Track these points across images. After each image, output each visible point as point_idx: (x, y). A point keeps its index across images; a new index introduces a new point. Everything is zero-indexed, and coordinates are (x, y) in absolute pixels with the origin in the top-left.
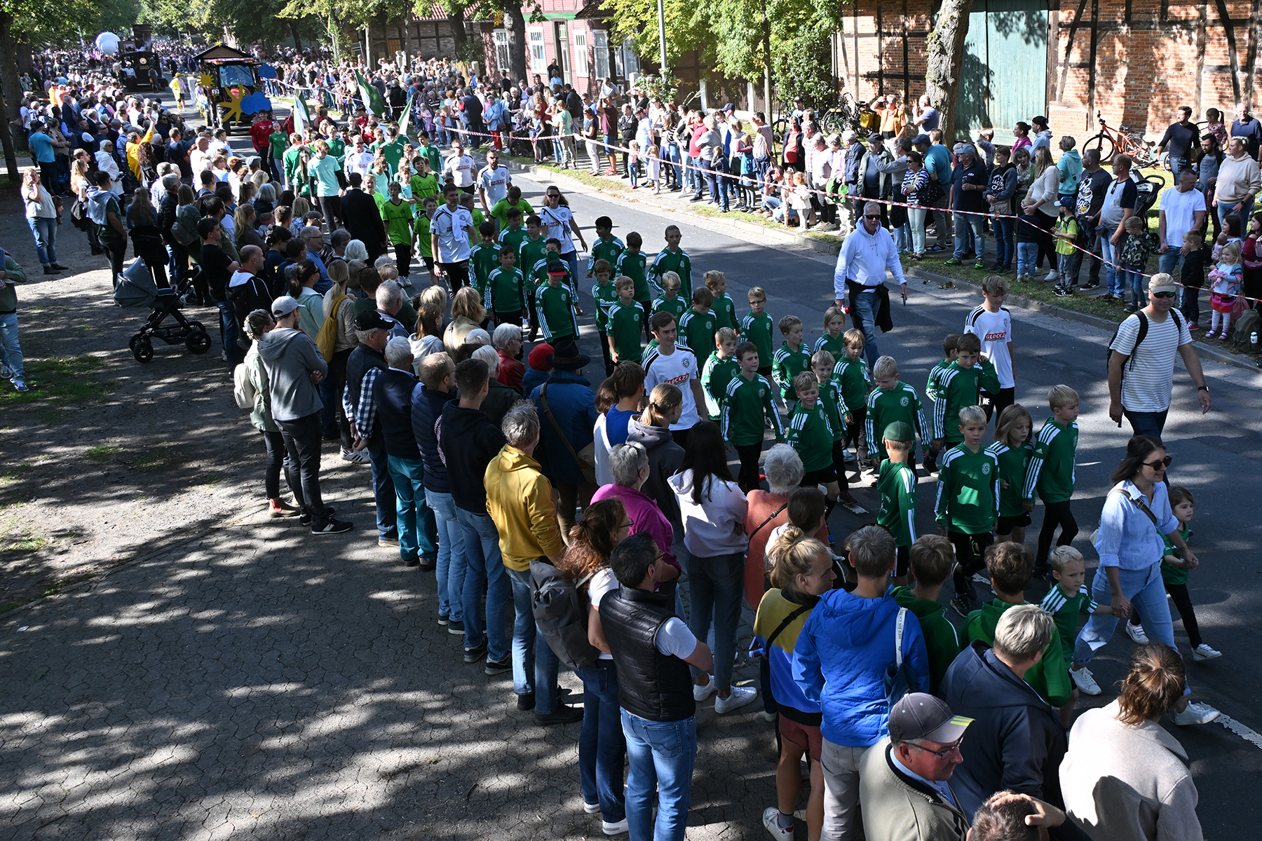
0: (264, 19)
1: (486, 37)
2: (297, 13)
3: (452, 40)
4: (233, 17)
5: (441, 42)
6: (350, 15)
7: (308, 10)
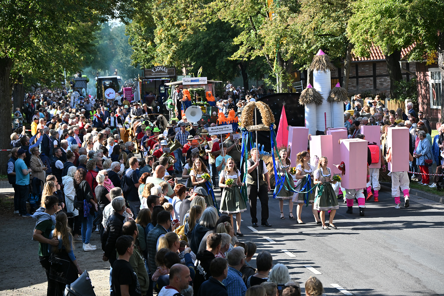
0: (218, 61)
1: (420, 76)
2: (247, 56)
3: (388, 79)
4: (192, 60)
5: (378, 81)
6: (294, 57)
7: (257, 53)
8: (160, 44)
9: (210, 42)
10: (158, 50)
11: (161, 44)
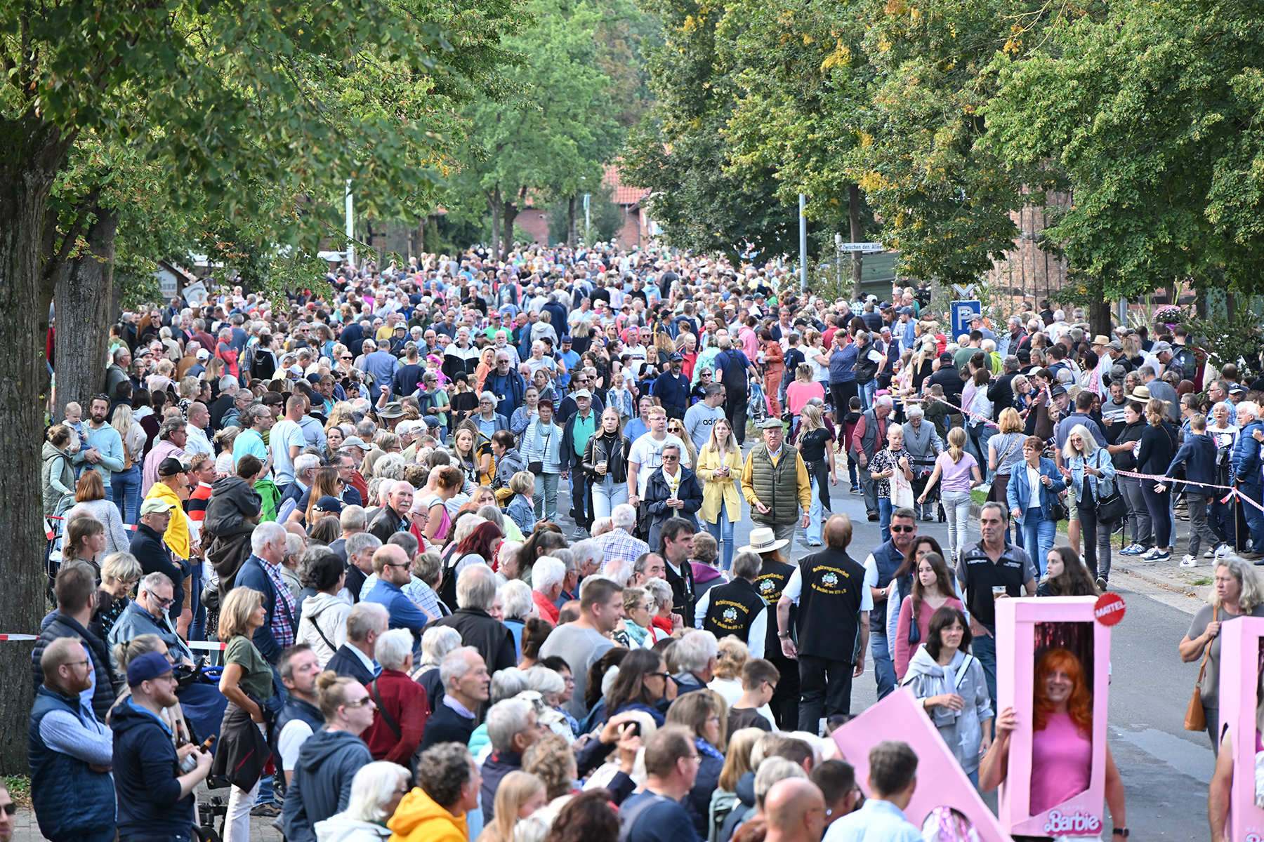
8: (895, 64)
9: (1180, 69)
10: (884, 99)
11: (904, 67)
